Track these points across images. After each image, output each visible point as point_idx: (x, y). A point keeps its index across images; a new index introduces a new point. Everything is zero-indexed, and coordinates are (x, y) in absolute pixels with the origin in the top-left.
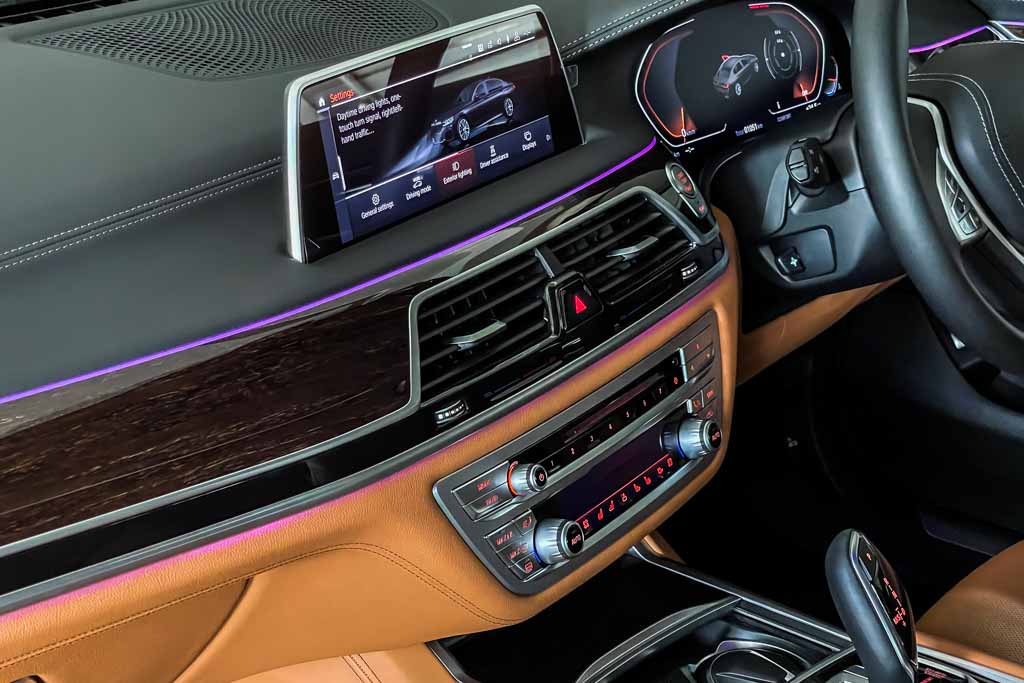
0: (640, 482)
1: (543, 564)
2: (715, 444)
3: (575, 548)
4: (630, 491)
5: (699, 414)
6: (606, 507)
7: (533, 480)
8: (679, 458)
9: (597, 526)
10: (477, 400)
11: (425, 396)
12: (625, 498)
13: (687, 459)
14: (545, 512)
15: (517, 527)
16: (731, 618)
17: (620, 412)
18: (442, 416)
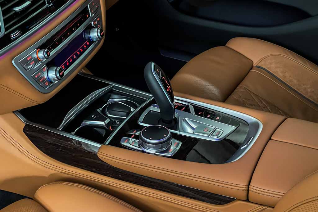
0: (79, 51)
1: (51, 82)
2: (102, 36)
3: (62, 76)
4: (76, 54)
5: (96, 26)
6: (69, 60)
7: (46, 55)
8: (91, 41)
9: (67, 67)
10: (24, 29)
11: (6, 29)
12: (75, 57)
13: (93, 42)
14: (50, 65)
15: (42, 71)
16: (111, 92)
17: (71, 28)
18: (13, 36)
